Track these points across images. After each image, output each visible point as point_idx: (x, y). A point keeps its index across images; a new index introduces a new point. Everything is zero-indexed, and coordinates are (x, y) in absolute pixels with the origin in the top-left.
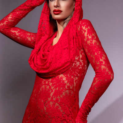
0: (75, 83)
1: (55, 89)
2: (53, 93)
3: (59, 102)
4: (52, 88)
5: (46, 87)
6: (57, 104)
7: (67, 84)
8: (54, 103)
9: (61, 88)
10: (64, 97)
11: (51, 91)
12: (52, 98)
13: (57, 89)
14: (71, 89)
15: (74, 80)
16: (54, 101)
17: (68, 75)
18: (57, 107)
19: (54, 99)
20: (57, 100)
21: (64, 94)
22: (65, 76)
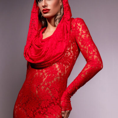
0: (66, 71)
1: (48, 75)
2: (46, 78)
3: (50, 86)
4: (45, 74)
5: (39, 74)
6: (48, 89)
7: (59, 71)
8: (45, 87)
9: (53, 75)
10: (55, 82)
11: (43, 77)
12: (44, 83)
13: (50, 75)
14: (62, 76)
15: (66, 68)
16: (45, 86)
17: (61, 63)
18: (48, 91)
19: (46, 84)
20: (48, 85)
21: (55, 80)
22: (58, 64)
